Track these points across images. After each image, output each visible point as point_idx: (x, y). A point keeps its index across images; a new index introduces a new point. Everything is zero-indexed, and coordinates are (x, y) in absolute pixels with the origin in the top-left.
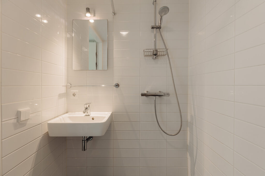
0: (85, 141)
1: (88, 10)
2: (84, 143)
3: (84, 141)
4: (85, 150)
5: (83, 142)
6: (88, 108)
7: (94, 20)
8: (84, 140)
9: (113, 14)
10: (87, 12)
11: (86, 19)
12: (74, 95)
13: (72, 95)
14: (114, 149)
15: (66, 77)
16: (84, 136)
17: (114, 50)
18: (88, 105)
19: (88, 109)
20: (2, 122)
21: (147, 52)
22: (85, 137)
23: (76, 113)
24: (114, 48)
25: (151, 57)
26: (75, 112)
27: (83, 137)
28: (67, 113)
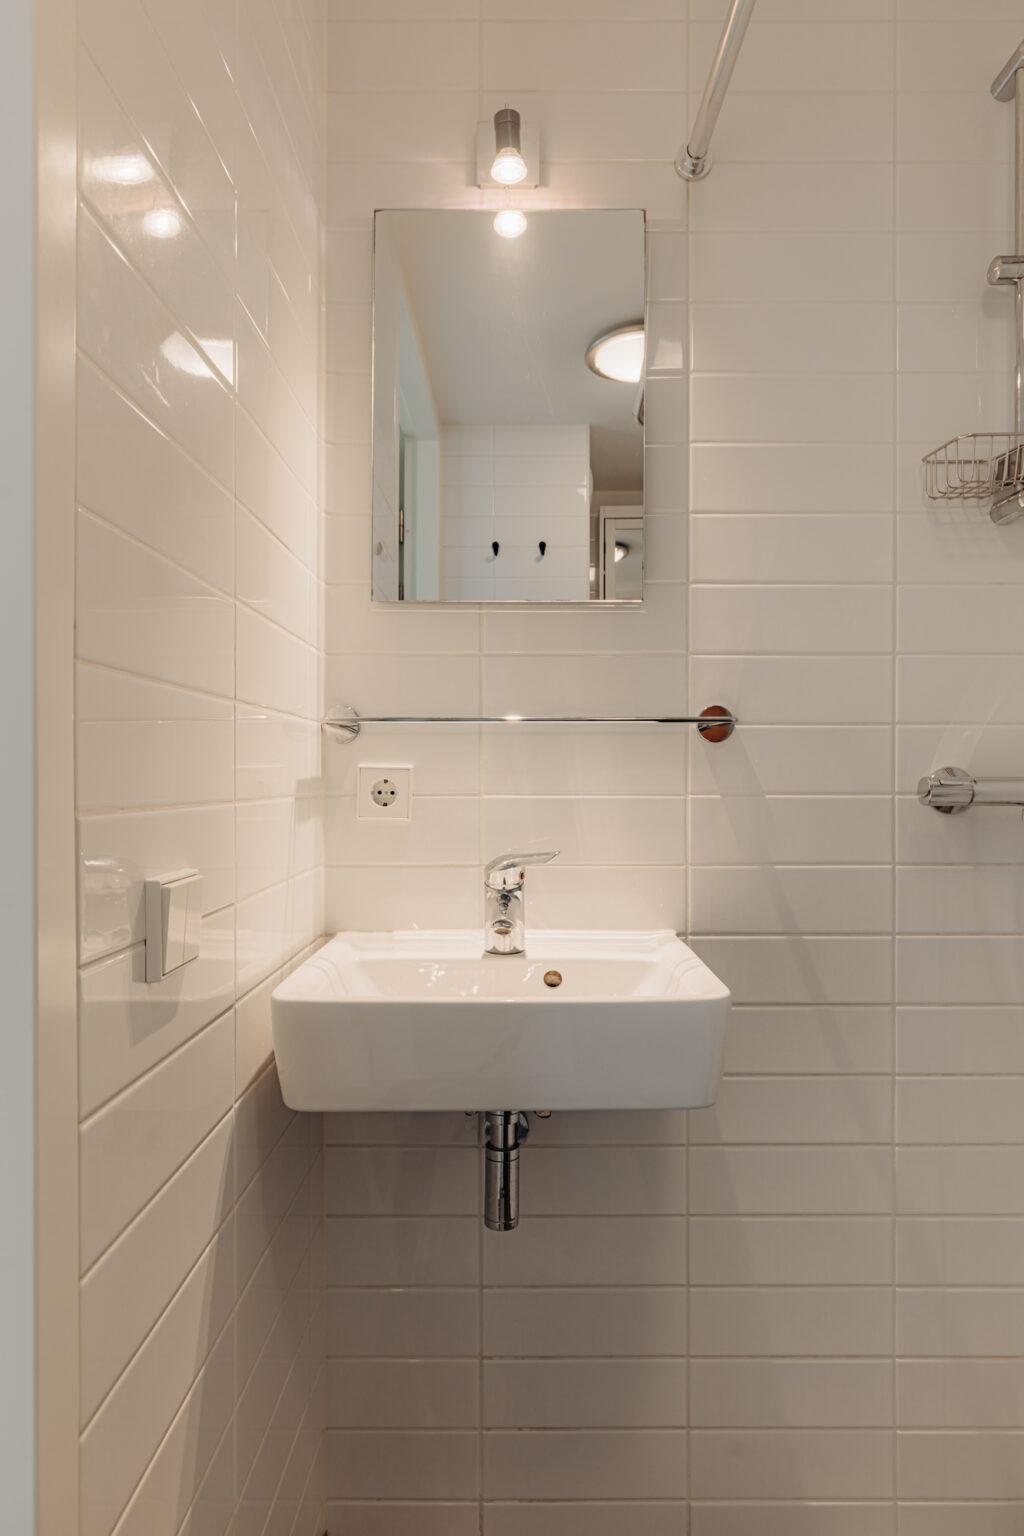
0: (506, 1150)
1: (508, 127)
2: (499, 1167)
3: (500, 1156)
4: (507, 1227)
5: (490, 1160)
6: (518, 894)
7: (534, 217)
8: (500, 1145)
9: (688, 163)
10: (501, 142)
11: (477, 207)
12: (385, 797)
13: (371, 797)
14: (692, 1219)
15: (322, 655)
16: (497, 1105)
17: (692, 445)
18: (518, 870)
19: (516, 897)
20: (79, 967)
21: (966, 462)
22: (507, 1115)
23: (397, 934)
24: (691, 438)
25: (985, 501)
26: (390, 931)
27: (489, 1115)
28: (328, 935)
